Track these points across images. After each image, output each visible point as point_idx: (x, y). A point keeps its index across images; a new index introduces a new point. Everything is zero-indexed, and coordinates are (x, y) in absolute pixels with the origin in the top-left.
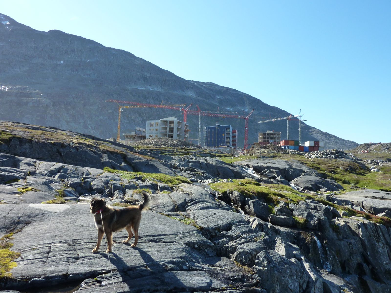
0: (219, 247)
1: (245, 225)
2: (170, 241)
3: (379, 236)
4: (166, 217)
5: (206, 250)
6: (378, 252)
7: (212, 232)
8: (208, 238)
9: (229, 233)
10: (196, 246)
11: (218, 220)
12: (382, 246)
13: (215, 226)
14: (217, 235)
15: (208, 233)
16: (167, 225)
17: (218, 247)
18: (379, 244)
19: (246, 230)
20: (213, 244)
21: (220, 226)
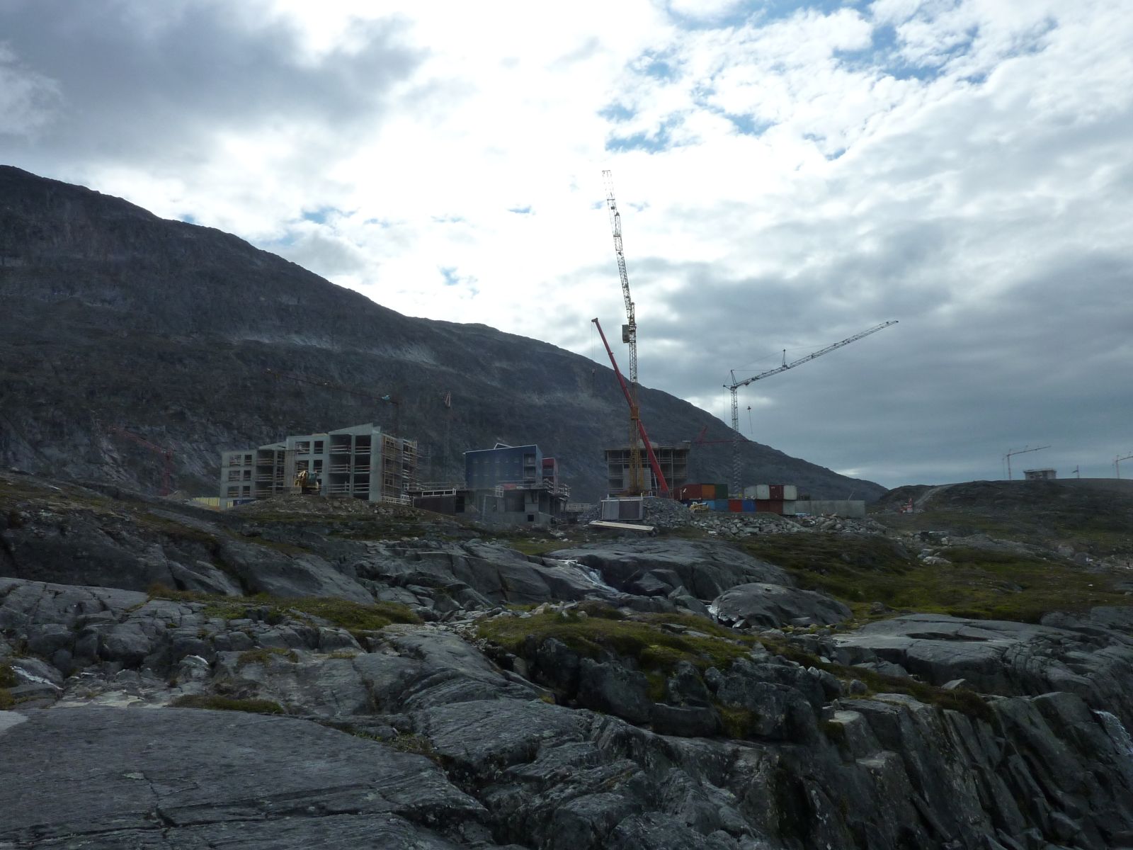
0: (501, 814)
1: (577, 741)
2: (348, 808)
3: (952, 746)
4: (338, 733)
5: (461, 828)
6: (951, 789)
7: (479, 771)
8: (469, 789)
9: (531, 770)
10: (431, 818)
11: (499, 733)
12: (961, 773)
13: (489, 749)
14: (495, 778)
15: (467, 774)
16: (342, 756)
17: (498, 816)
18: (952, 768)
19: (580, 756)
20: (481, 808)
21: (503, 751)
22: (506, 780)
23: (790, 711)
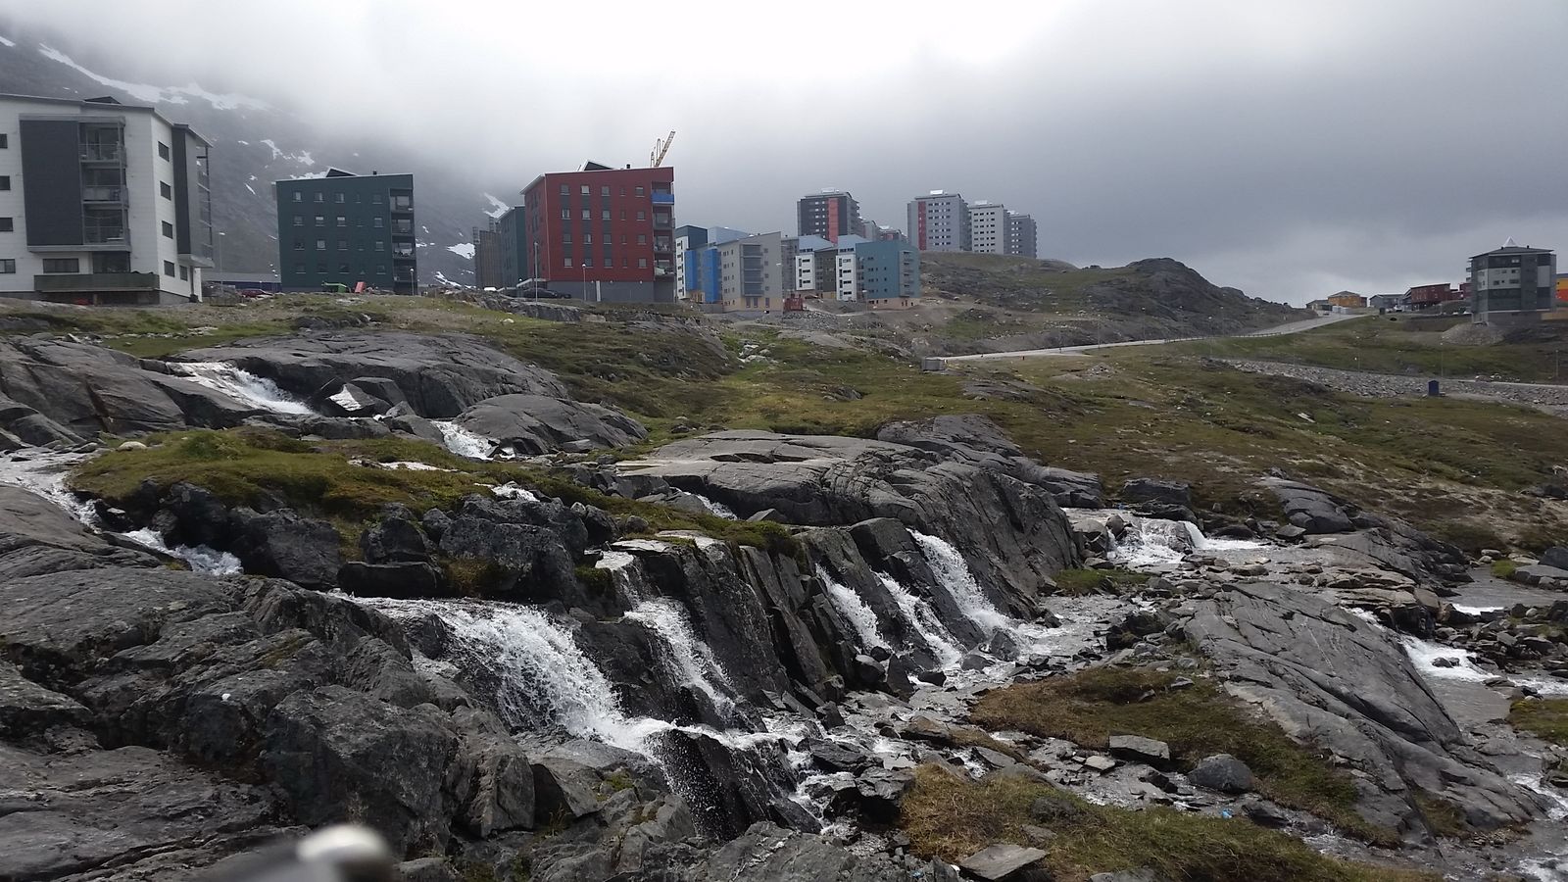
0: (109, 712)
1: (221, 612)
8: (56, 685)
9: (152, 653)
11: (100, 610)
14: (98, 667)
19: (226, 629)
20: (77, 706)
21: (108, 631)
22: (114, 669)
23: (540, 558)
